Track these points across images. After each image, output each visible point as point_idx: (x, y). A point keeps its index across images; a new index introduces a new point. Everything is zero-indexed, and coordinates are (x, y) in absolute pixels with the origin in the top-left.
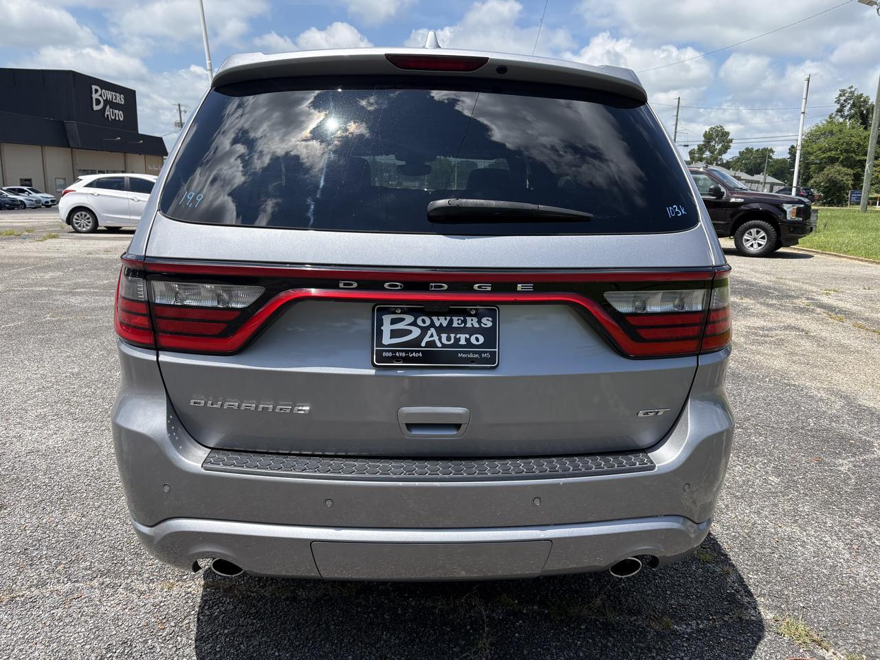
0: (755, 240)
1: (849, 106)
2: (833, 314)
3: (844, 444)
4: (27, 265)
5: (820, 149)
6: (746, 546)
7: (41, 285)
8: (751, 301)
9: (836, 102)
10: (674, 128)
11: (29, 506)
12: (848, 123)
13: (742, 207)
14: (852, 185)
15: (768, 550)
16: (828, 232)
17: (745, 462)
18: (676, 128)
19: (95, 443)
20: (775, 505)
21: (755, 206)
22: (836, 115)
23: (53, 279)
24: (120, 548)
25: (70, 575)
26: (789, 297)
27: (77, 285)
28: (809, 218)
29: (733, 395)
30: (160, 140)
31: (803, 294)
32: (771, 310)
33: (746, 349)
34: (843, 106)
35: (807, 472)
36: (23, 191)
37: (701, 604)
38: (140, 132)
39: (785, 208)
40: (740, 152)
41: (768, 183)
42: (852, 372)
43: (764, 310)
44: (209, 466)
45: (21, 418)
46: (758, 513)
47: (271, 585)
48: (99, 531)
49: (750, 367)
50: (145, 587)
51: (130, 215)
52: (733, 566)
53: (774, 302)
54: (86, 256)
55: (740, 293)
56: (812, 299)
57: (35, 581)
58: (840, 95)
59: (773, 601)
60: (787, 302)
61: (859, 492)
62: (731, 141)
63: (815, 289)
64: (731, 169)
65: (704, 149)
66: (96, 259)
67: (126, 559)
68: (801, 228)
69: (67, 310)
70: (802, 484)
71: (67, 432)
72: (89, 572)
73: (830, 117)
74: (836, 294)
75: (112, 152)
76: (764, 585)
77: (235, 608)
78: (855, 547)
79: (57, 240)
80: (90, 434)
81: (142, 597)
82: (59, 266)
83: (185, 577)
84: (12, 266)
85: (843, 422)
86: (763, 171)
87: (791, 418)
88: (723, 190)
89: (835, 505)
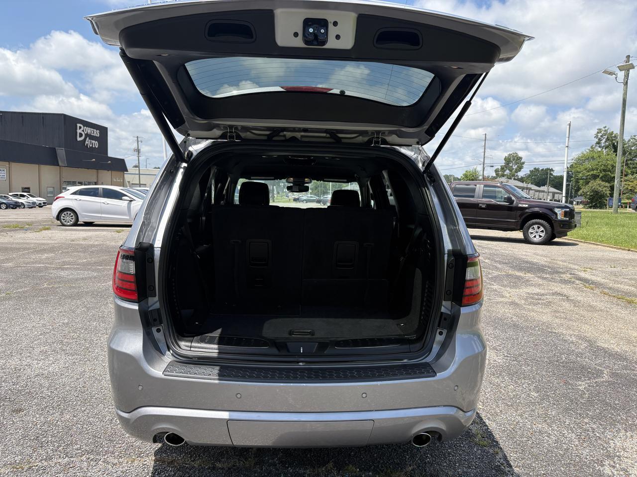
0: (537, 232)
1: (604, 140)
2: (587, 285)
3: (584, 371)
4: (29, 249)
5: (586, 169)
6: (511, 436)
7: (40, 263)
8: (532, 276)
9: (595, 137)
10: (483, 154)
11: (38, 410)
12: (605, 151)
13: (527, 210)
14: (609, 194)
15: (525, 439)
16: (589, 228)
17: (516, 383)
18: (484, 154)
19: (80, 369)
20: (533, 411)
21: (536, 209)
22: (596, 146)
23: (48, 258)
24: (99, 436)
25: (67, 453)
26: (558, 272)
27: (64, 263)
28: (574, 218)
29: (513, 339)
30: (122, 161)
31: (568, 270)
32: (545, 282)
33: (525, 308)
34: (600, 140)
35: (556, 390)
36: (23, 196)
37: (478, 472)
38: (109, 155)
39: (556, 211)
40: (530, 171)
41: (551, 192)
42: (595, 324)
43: (540, 281)
44: (167, 373)
45: (30, 353)
46: (521, 416)
47: (198, 459)
48: (85, 426)
49: (526, 321)
50: (116, 461)
51: (101, 214)
52: (501, 449)
53: (548, 276)
54: (70, 242)
55: (525, 269)
56: (573, 274)
57: (44, 457)
58: (598, 132)
59: (525, 470)
60: (557, 277)
61: (590, 402)
62: (523, 163)
63: (576, 267)
64: (524, 183)
65: (505, 169)
66: (78, 245)
67: (103, 443)
68: (568, 224)
69: (58, 280)
70: (553, 398)
71: (62, 362)
72: (79, 451)
73: (592, 147)
74: (591, 271)
75: (88, 169)
76: (520, 460)
77: (175, 474)
78: (583, 437)
79: (50, 231)
80: (77, 364)
81: (114, 467)
82: (52, 249)
83: (142, 455)
84: (18, 249)
85: (585, 358)
86: (546, 184)
87: (551, 354)
88: (513, 198)
89: (572, 411)
